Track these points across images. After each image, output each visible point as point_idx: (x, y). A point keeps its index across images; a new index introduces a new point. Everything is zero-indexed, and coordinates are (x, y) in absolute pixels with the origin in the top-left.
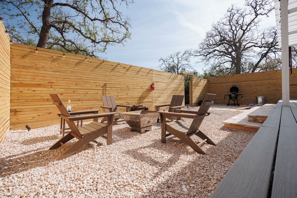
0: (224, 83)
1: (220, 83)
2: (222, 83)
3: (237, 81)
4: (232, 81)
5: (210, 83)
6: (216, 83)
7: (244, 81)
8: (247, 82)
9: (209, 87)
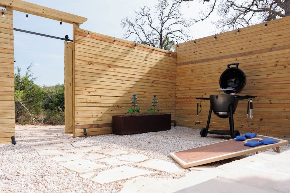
0: (212, 59)
1: (203, 61)
2: (208, 60)
3: (249, 50)
4: (233, 53)
5: (178, 62)
6: (192, 63)
7: (271, 50)
8: (278, 52)
9: (175, 73)
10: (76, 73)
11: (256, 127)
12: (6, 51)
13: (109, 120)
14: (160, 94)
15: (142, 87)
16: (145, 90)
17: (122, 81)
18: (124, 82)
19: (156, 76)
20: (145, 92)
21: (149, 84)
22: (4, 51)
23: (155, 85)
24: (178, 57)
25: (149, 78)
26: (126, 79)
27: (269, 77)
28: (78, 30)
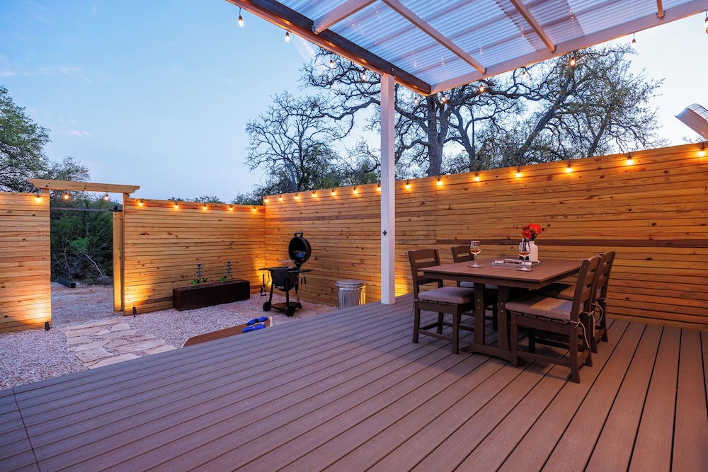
2: (292, 220)
4: (311, 215)
5: (267, 216)
6: (278, 221)
9: (264, 230)
10: (125, 246)
11: (329, 297)
12: (41, 234)
13: (170, 293)
14: (242, 257)
15: (216, 251)
16: (220, 254)
17: (187, 247)
18: (191, 248)
19: (235, 236)
20: (219, 257)
21: (226, 247)
22: (38, 234)
23: (233, 247)
24: (266, 211)
25: (225, 240)
26: (193, 245)
27: (337, 245)
28: (129, 200)
